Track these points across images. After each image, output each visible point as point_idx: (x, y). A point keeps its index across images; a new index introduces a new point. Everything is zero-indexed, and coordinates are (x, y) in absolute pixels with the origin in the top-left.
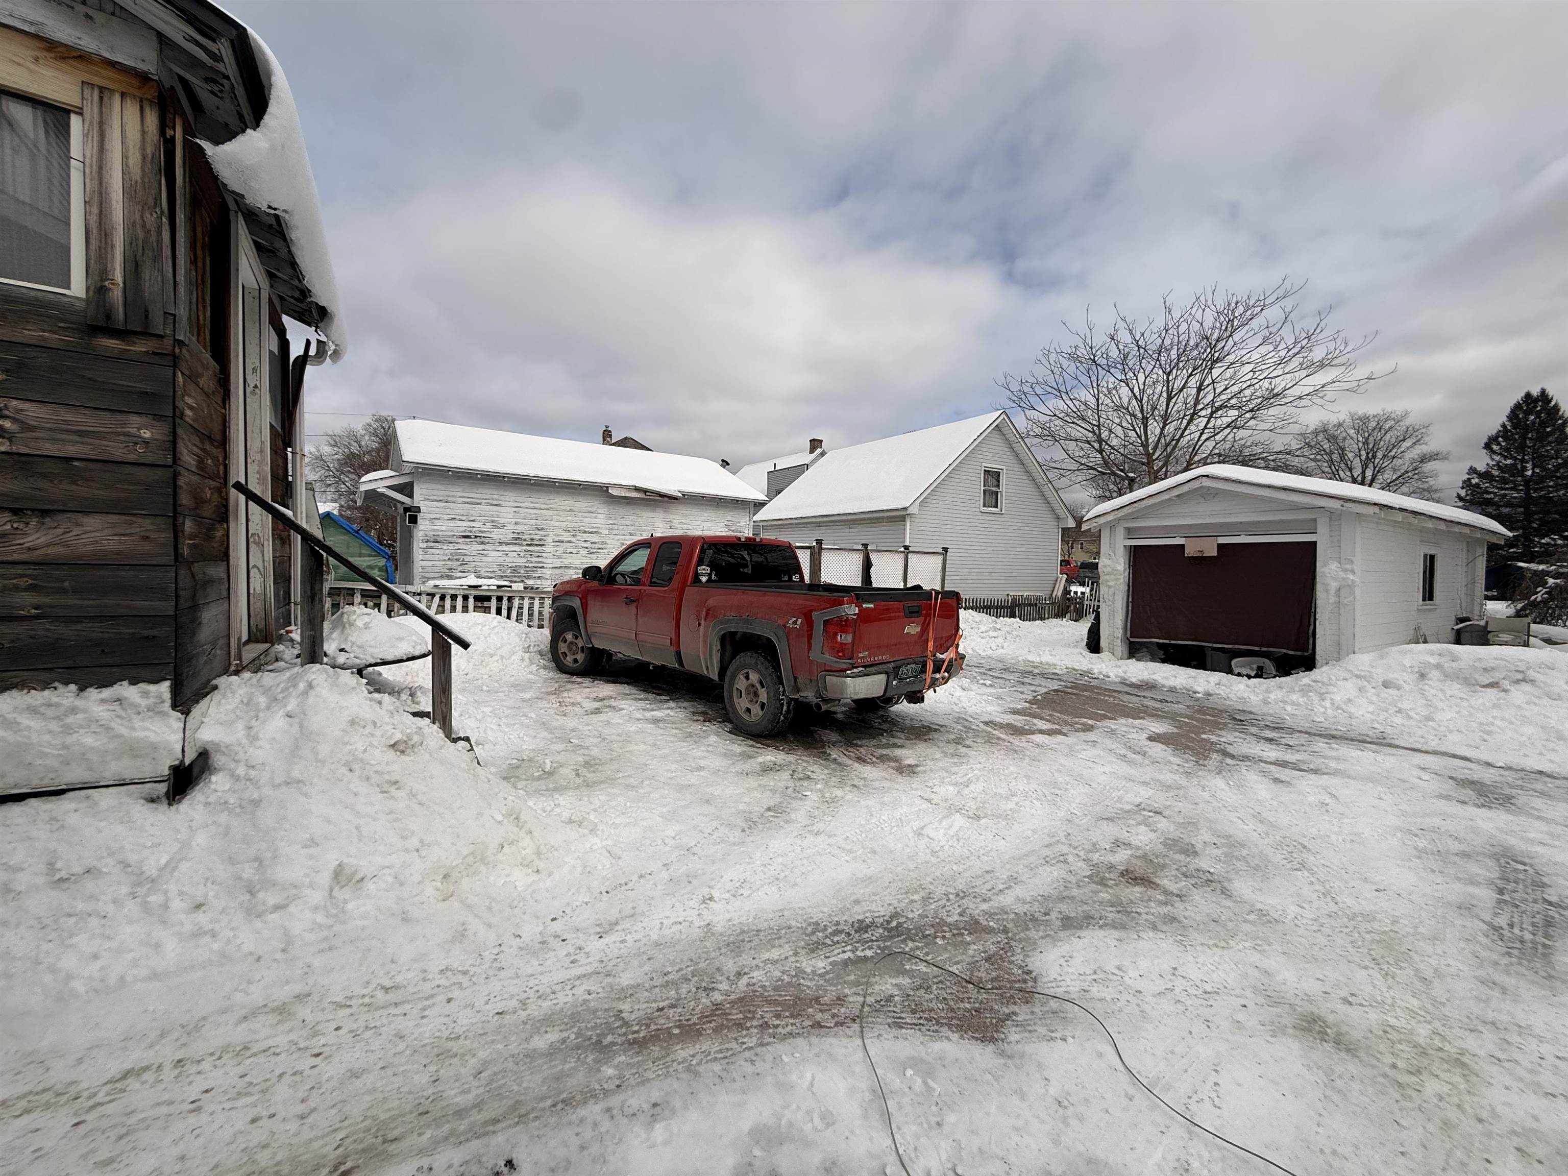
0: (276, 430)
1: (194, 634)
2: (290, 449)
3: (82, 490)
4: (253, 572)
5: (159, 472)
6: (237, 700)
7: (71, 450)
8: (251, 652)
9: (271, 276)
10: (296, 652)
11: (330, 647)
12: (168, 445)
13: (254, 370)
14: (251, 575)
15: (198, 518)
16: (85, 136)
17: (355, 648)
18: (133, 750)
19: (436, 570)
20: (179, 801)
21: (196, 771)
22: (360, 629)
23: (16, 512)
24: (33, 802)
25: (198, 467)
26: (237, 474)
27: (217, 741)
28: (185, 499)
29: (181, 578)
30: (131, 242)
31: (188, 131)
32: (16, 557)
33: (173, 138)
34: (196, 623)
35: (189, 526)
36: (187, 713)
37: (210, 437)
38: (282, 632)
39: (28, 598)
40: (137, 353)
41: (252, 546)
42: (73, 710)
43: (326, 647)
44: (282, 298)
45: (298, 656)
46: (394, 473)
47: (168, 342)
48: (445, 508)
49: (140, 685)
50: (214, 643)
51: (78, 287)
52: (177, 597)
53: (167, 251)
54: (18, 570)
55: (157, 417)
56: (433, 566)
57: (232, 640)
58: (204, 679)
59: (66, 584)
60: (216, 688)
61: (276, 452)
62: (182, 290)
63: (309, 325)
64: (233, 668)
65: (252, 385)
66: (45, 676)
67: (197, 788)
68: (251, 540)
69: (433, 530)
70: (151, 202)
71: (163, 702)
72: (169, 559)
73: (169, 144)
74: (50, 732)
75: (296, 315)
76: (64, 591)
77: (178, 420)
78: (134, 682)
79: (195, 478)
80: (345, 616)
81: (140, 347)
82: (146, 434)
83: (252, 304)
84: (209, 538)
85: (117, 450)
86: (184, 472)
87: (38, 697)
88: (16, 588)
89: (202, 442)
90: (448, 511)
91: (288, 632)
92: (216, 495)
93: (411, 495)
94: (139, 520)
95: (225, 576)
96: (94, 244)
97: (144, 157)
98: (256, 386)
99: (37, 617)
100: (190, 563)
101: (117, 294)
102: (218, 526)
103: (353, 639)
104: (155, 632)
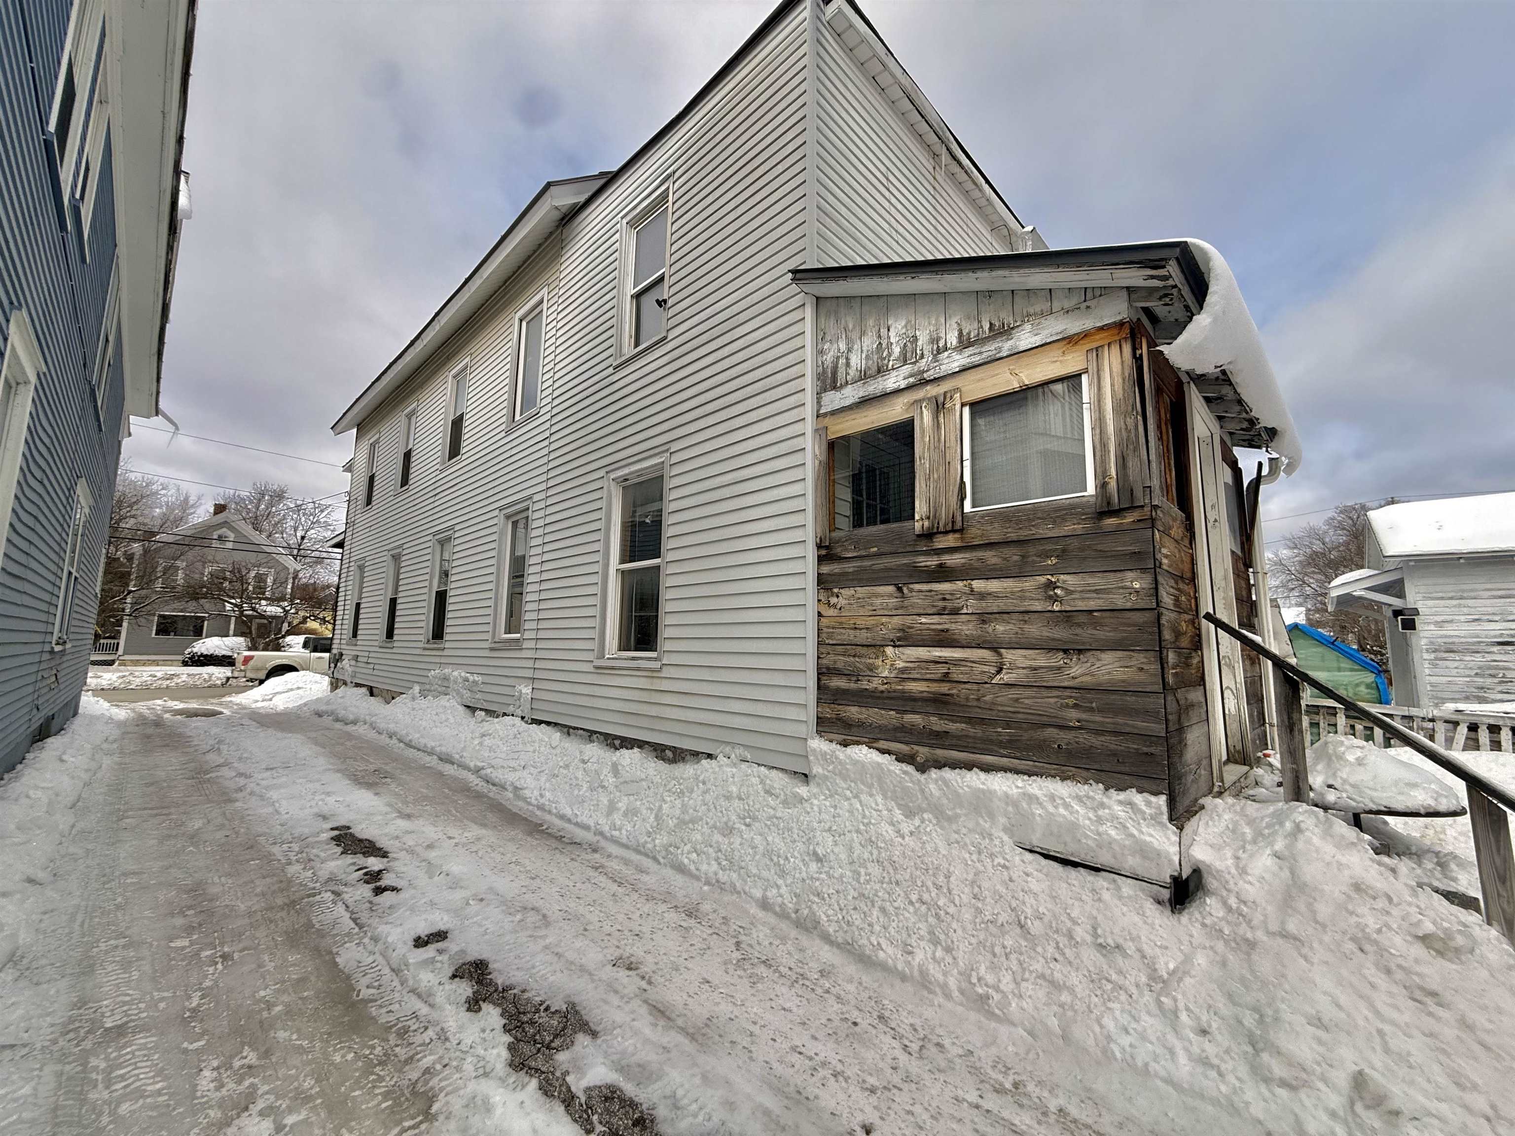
0: (1237, 555)
1: (1181, 755)
2: (1251, 570)
3: (1100, 634)
4: (1227, 693)
5: (1147, 614)
6: (1223, 824)
7: (1092, 605)
8: (1233, 772)
9: (1220, 418)
10: (1277, 778)
11: (1316, 779)
12: (1152, 591)
13: (1213, 507)
14: (1225, 695)
15: (1177, 649)
16: (1090, 385)
17: (1348, 787)
18: (1143, 850)
19: (1456, 688)
20: (1180, 913)
21: (1192, 885)
22: (1351, 764)
23: (1065, 651)
24: (1082, 870)
25: (1175, 605)
26: (1206, 607)
27: (1208, 862)
28: (1167, 635)
29: (1168, 703)
30: (1119, 445)
31: (1152, 344)
32: (1066, 684)
33: (1141, 355)
34: (1182, 742)
35: (1171, 657)
36: (1181, 828)
37: (1182, 577)
38: (1260, 754)
39: (1073, 714)
40: (1127, 524)
41: (1223, 668)
42: (1102, 805)
43: (1311, 780)
44: (1231, 434)
45: (1280, 785)
46: (1372, 572)
47: (1147, 509)
48: (1460, 606)
49: (1145, 794)
50: (1199, 764)
51: (1091, 489)
52: (1167, 720)
53: (1142, 440)
54: (1067, 693)
55: (1144, 570)
56: (1449, 682)
57: (1213, 761)
58: (1192, 797)
59: (1094, 705)
60: (1202, 807)
61: (1238, 576)
62: (1154, 465)
63: (1259, 447)
64: (1216, 789)
65: (1212, 520)
66: (1085, 774)
67: (1194, 905)
68: (1223, 662)
69: (1441, 637)
70: (1130, 408)
71: (1162, 814)
72: (1159, 688)
73: (1138, 360)
74: (1090, 819)
75: (1246, 443)
76: (1091, 710)
77: (1158, 570)
78: (1141, 791)
79: (1173, 616)
80: (1331, 747)
81: (1129, 518)
82: (1137, 585)
83: (1207, 451)
84: (1188, 666)
85: (1120, 602)
86: (1165, 611)
87: (1083, 789)
88: (1067, 706)
89: (1177, 583)
90: (1465, 610)
91: (1266, 756)
92: (1190, 627)
93: (1401, 595)
94: (1136, 655)
95: (1203, 700)
96: (1098, 454)
97: (1124, 380)
98: (1216, 521)
99: (1080, 728)
100: (1174, 690)
101: (1113, 484)
102: (1194, 654)
103: (1345, 776)
104: (1152, 750)
